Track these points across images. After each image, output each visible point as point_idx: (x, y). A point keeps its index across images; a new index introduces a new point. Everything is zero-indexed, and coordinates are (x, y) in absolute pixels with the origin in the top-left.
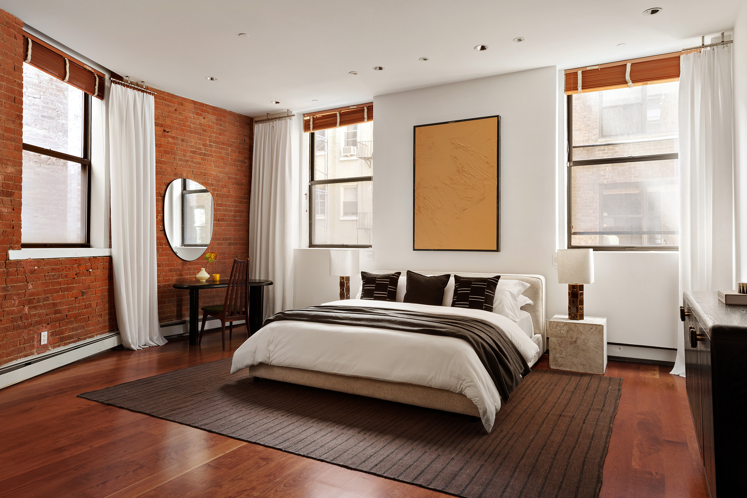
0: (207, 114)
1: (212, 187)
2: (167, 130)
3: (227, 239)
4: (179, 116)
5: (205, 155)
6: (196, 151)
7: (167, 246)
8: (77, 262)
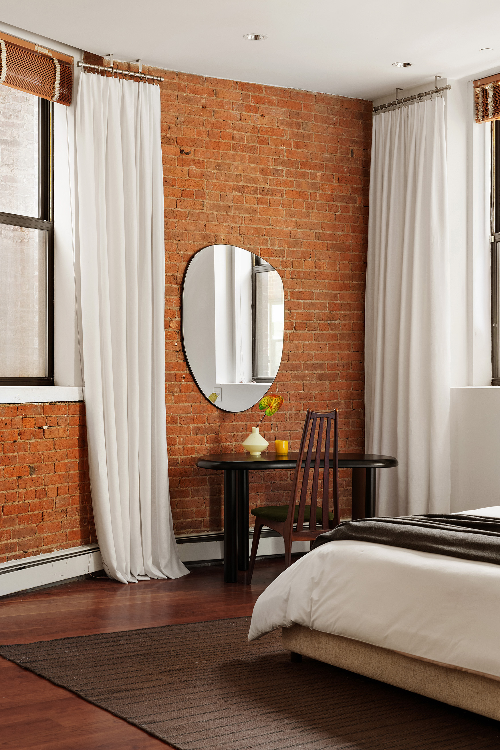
0: (268, 107)
1: (281, 259)
2: (186, 149)
3: (315, 367)
4: (210, 119)
5: (265, 192)
6: (245, 186)
7: (189, 383)
8: (21, 411)
